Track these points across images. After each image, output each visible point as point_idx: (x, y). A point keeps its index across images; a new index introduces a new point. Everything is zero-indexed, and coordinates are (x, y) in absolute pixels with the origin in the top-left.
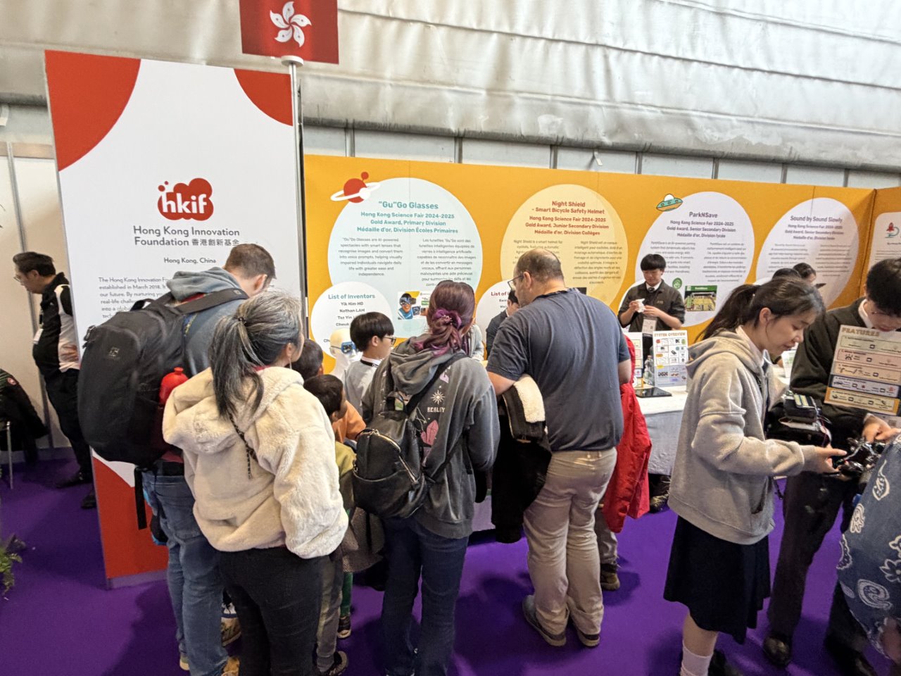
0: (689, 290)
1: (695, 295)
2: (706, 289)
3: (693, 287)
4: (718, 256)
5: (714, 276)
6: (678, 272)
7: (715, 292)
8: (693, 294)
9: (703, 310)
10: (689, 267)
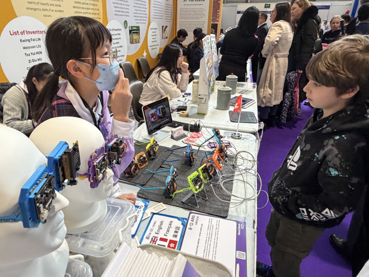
0: (130, 29)
1: (133, 33)
2: (136, 28)
3: (132, 27)
4: (138, 5)
5: (137, 20)
6: (125, 16)
7: (139, 30)
8: (132, 32)
9: (136, 43)
10: (128, 12)
